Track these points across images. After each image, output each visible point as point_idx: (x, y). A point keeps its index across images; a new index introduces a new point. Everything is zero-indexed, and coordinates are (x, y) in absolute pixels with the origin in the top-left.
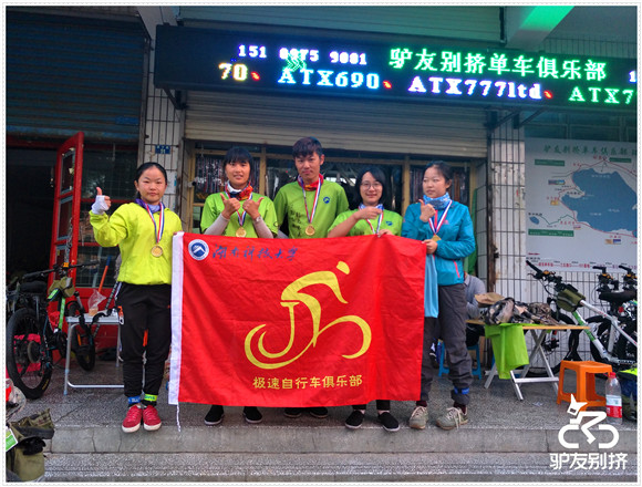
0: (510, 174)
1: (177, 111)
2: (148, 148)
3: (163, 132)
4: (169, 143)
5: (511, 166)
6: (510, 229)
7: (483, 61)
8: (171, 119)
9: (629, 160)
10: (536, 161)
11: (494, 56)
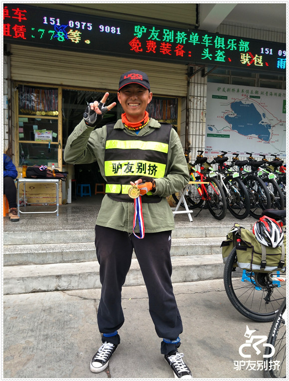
0: (199, 103)
5: (199, 98)
6: (198, 133)
7: (185, 36)
9: (259, 97)
10: (213, 96)
11: (192, 34)
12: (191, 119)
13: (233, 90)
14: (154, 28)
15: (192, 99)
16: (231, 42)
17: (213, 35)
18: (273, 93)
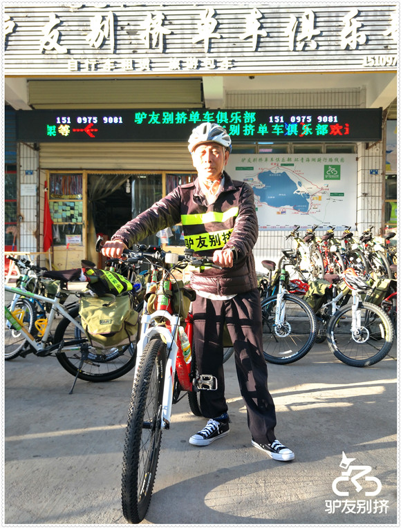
1: (36, 152)
2: (22, 172)
3: (29, 164)
4: (32, 169)
7: (186, 116)
8: (32, 156)
9: (293, 165)
10: (236, 168)
11: (192, 113)
13: (261, 160)
14: (154, 113)
16: (234, 115)
18: (310, 159)
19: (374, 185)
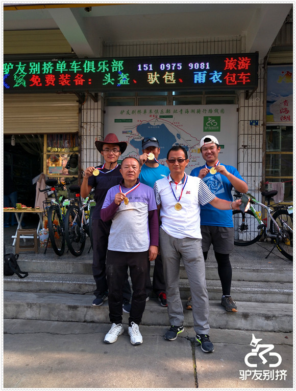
0: (92, 129)
6: (92, 160)
7: (52, 66)
9: (171, 117)
10: (115, 120)
11: (58, 63)
12: (84, 146)
13: (139, 111)
14: (20, 63)
15: (85, 126)
16: (102, 64)
17: (81, 60)
18: (190, 110)
19: (254, 136)
